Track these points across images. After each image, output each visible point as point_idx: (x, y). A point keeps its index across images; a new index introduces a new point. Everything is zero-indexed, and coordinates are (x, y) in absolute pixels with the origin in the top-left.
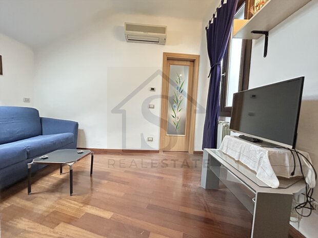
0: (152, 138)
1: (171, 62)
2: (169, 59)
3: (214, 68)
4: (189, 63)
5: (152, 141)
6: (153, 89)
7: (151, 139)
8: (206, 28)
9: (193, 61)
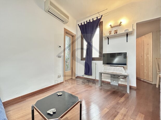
4: (71, 37)
7: (60, 76)
8: (78, 25)
9: (73, 36)
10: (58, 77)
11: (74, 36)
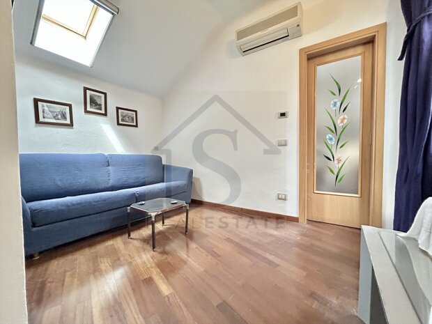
0: (285, 195)
2: (310, 58)
4: (360, 49)
5: (285, 200)
6: (283, 115)
7: (283, 197)
9: (372, 42)
11: (374, 37)
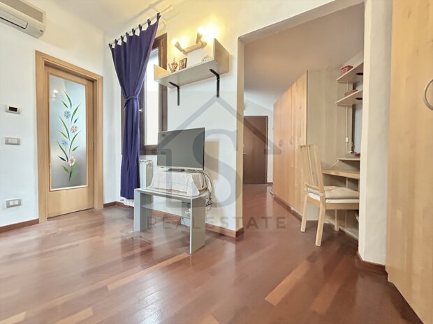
0: (19, 200)
1: (51, 70)
2: (47, 64)
3: (129, 101)
4: (85, 82)
5: (20, 205)
6: (13, 109)
7: (17, 203)
8: (110, 46)
9: (93, 81)
10: (9, 206)
11: (96, 80)
